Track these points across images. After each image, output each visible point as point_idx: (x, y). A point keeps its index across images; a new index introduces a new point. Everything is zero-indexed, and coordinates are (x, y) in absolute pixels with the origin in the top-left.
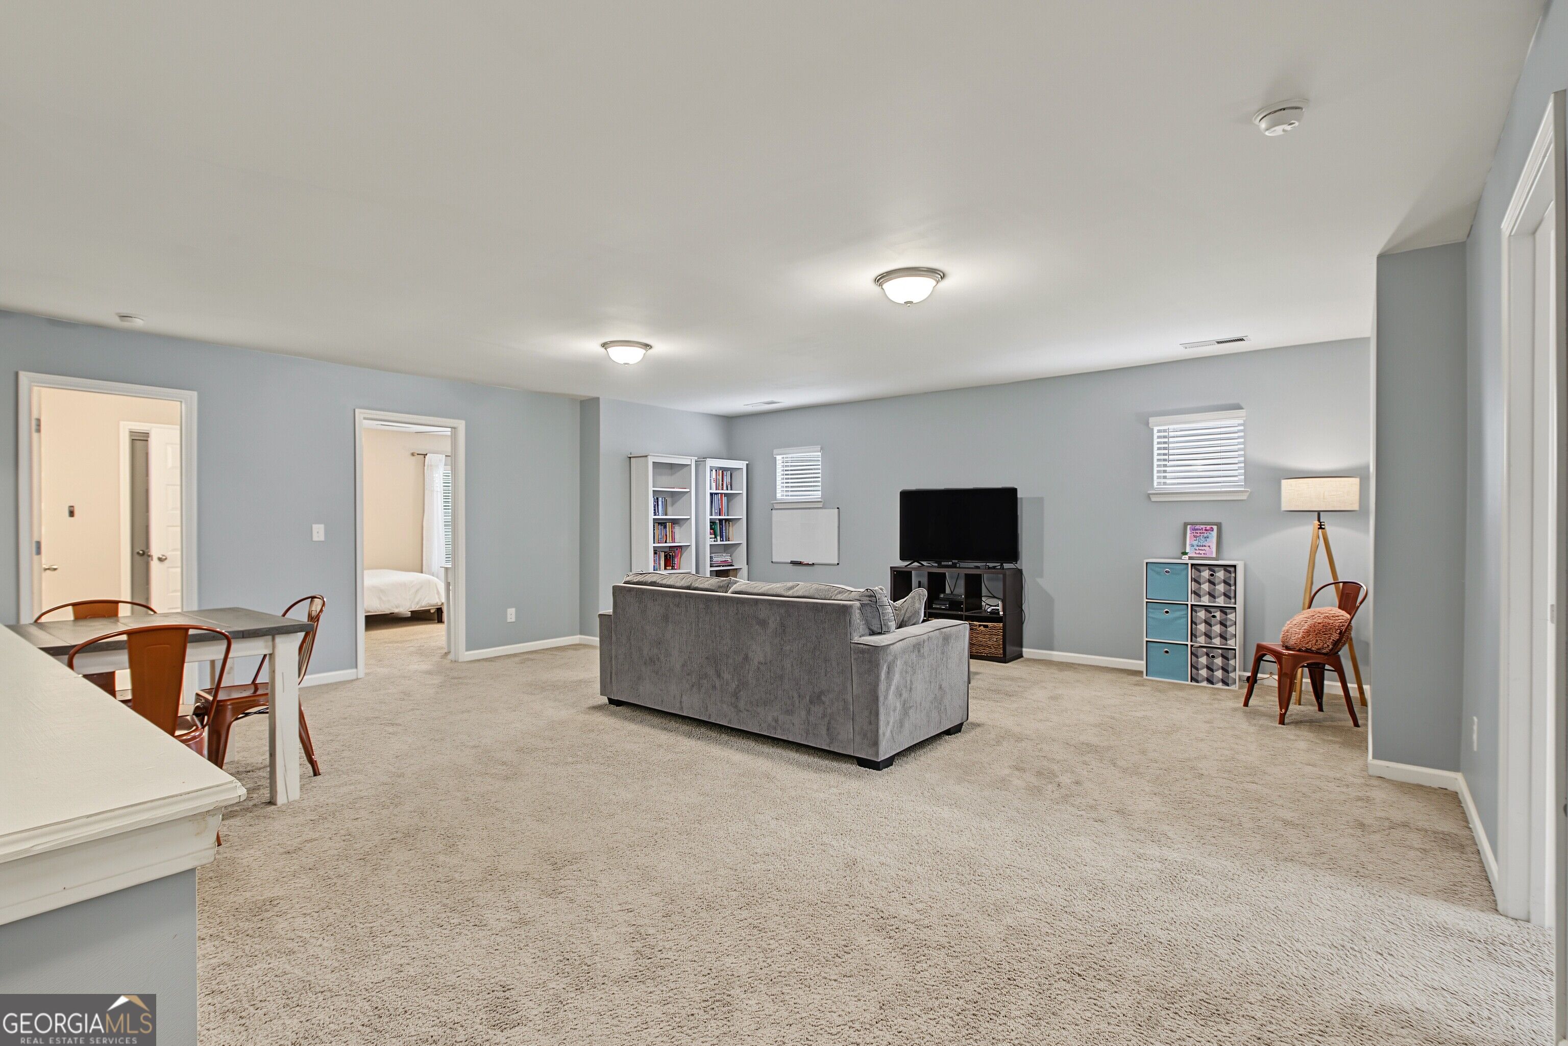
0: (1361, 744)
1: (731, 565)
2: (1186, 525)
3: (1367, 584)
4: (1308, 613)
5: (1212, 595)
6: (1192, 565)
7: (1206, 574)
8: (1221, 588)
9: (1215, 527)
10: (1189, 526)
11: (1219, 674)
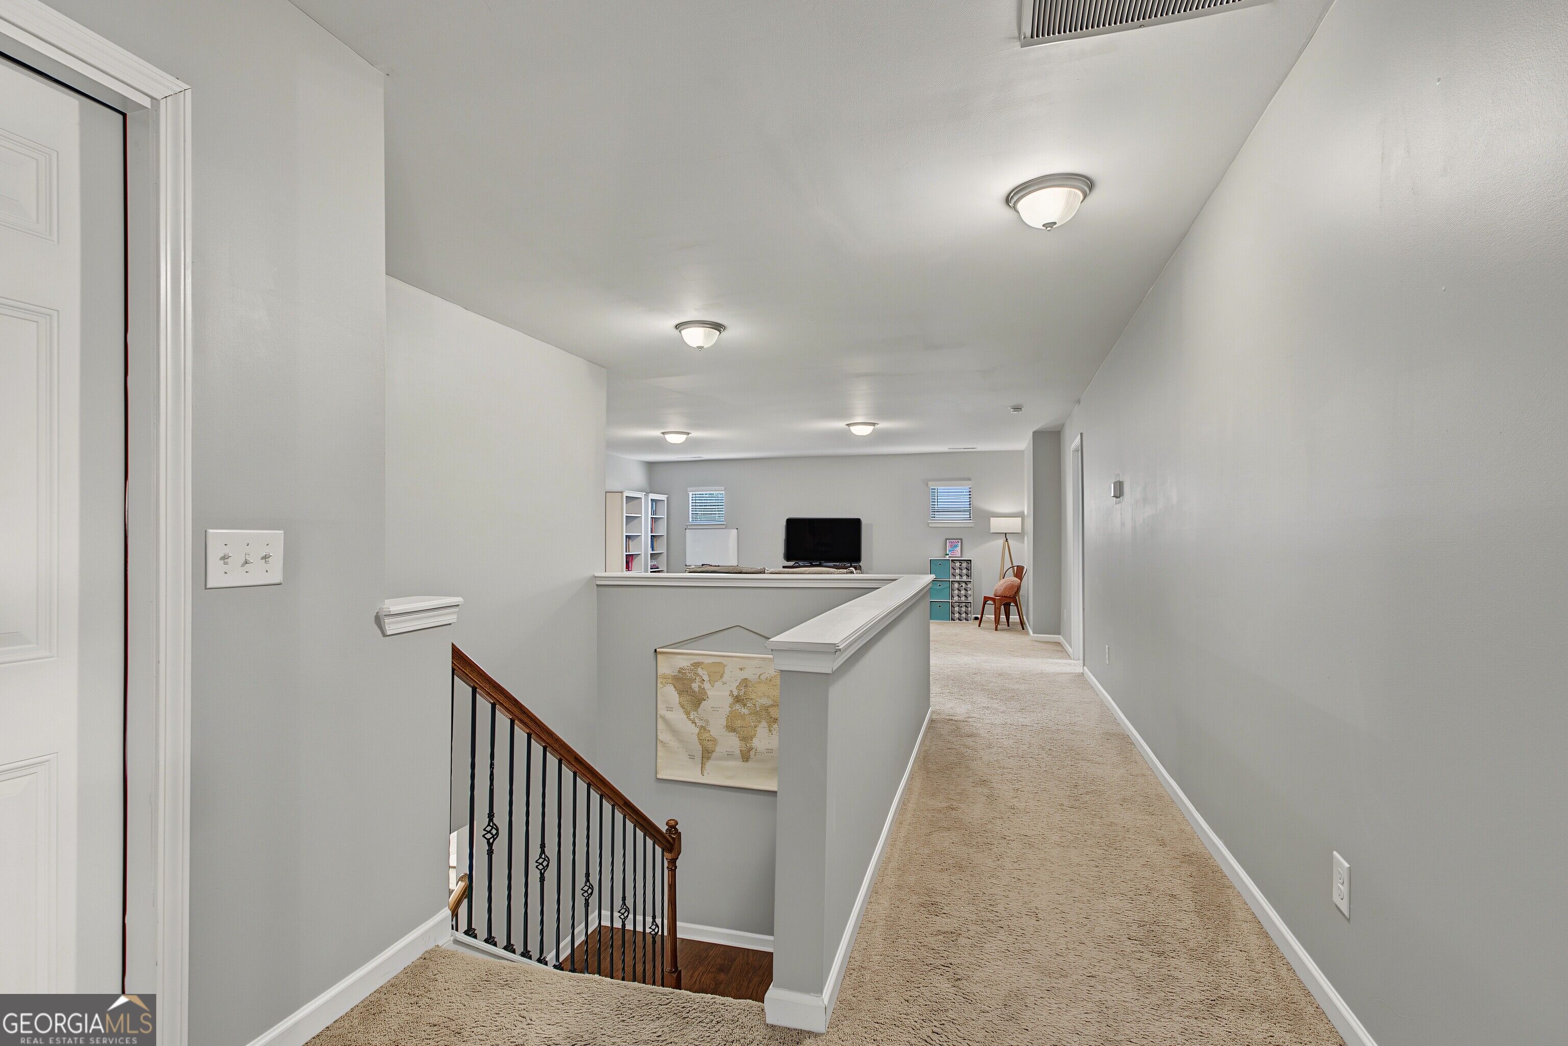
0: (1028, 633)
1: (658, 568)
2: (946, 539)
3: (1028, 565)
4: (1003, 581)
5: (961, 575)
6: (952, 560)
7: (958, 564)
8: (965, 571)
9: (960, 541)
10: (948, 541)
11: (964, 615)
